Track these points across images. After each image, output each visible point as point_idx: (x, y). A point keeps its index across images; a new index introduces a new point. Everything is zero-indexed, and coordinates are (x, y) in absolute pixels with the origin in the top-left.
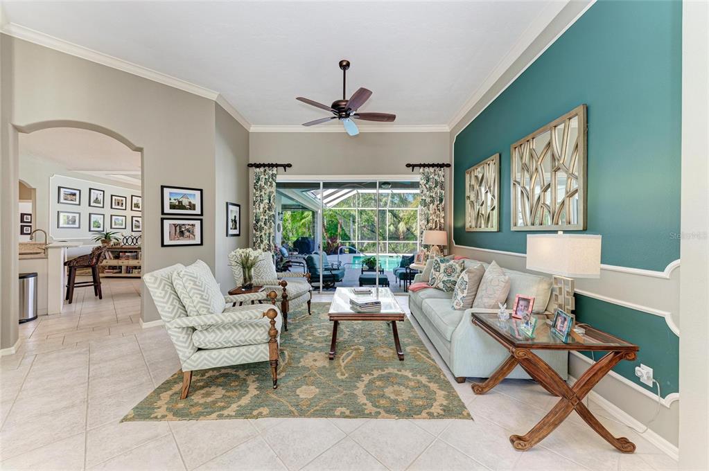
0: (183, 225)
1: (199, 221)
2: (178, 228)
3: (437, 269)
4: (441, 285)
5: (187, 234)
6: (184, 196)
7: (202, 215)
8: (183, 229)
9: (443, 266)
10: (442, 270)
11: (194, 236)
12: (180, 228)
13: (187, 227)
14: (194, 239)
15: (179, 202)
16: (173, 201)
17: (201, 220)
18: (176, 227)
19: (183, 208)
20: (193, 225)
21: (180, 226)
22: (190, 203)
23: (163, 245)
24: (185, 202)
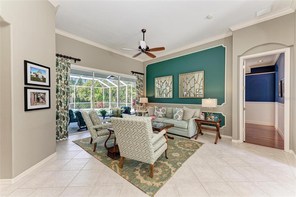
0: (39, 93)
1: (48, 91)
2: (36, 96)
3: (159, 111)
4: (161, 116)
5: (41, 100)
6: (40, 71)
7: (49, 86)
8: (39, 97)
9: (160, 109)
10: (161, 111)
11: (45, 101)
12: (37, 96)
13: (41, 95)
14: (45, 104)
15: (36, 75)
16: (32, 74)
17: (49, 90)
18: (34, 95)
19: (39, 80)
20: (45, 94)
21: (37, 94)
22: (43, 77)
23: (26, 109)
24: (40, 76)
